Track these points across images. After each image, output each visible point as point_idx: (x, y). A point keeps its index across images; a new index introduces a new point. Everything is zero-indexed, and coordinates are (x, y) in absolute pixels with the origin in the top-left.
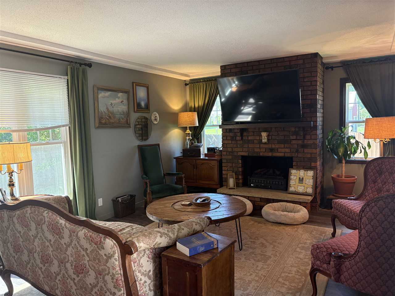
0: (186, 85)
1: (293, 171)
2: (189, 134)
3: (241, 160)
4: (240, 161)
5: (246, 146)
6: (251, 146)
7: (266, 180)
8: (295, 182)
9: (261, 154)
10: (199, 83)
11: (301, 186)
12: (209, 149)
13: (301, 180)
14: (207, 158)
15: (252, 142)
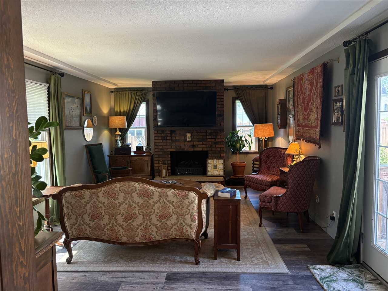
0: (112, 92)
1: (209, 161)
2: (119, 135)
3: (170, 154)
4: (169, 156)
5: (174, 144)
6: (178, 143)
7: (188, 169)
8: (211, 168)
9: (186, 150)
10: (125, 92)
11: (215, 170)
12: (137, 147)
13: (215, 166)
14: (136, 155)
15: (179, 141)
